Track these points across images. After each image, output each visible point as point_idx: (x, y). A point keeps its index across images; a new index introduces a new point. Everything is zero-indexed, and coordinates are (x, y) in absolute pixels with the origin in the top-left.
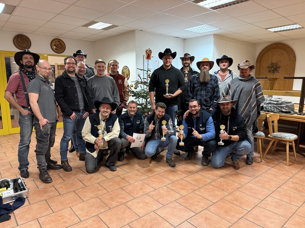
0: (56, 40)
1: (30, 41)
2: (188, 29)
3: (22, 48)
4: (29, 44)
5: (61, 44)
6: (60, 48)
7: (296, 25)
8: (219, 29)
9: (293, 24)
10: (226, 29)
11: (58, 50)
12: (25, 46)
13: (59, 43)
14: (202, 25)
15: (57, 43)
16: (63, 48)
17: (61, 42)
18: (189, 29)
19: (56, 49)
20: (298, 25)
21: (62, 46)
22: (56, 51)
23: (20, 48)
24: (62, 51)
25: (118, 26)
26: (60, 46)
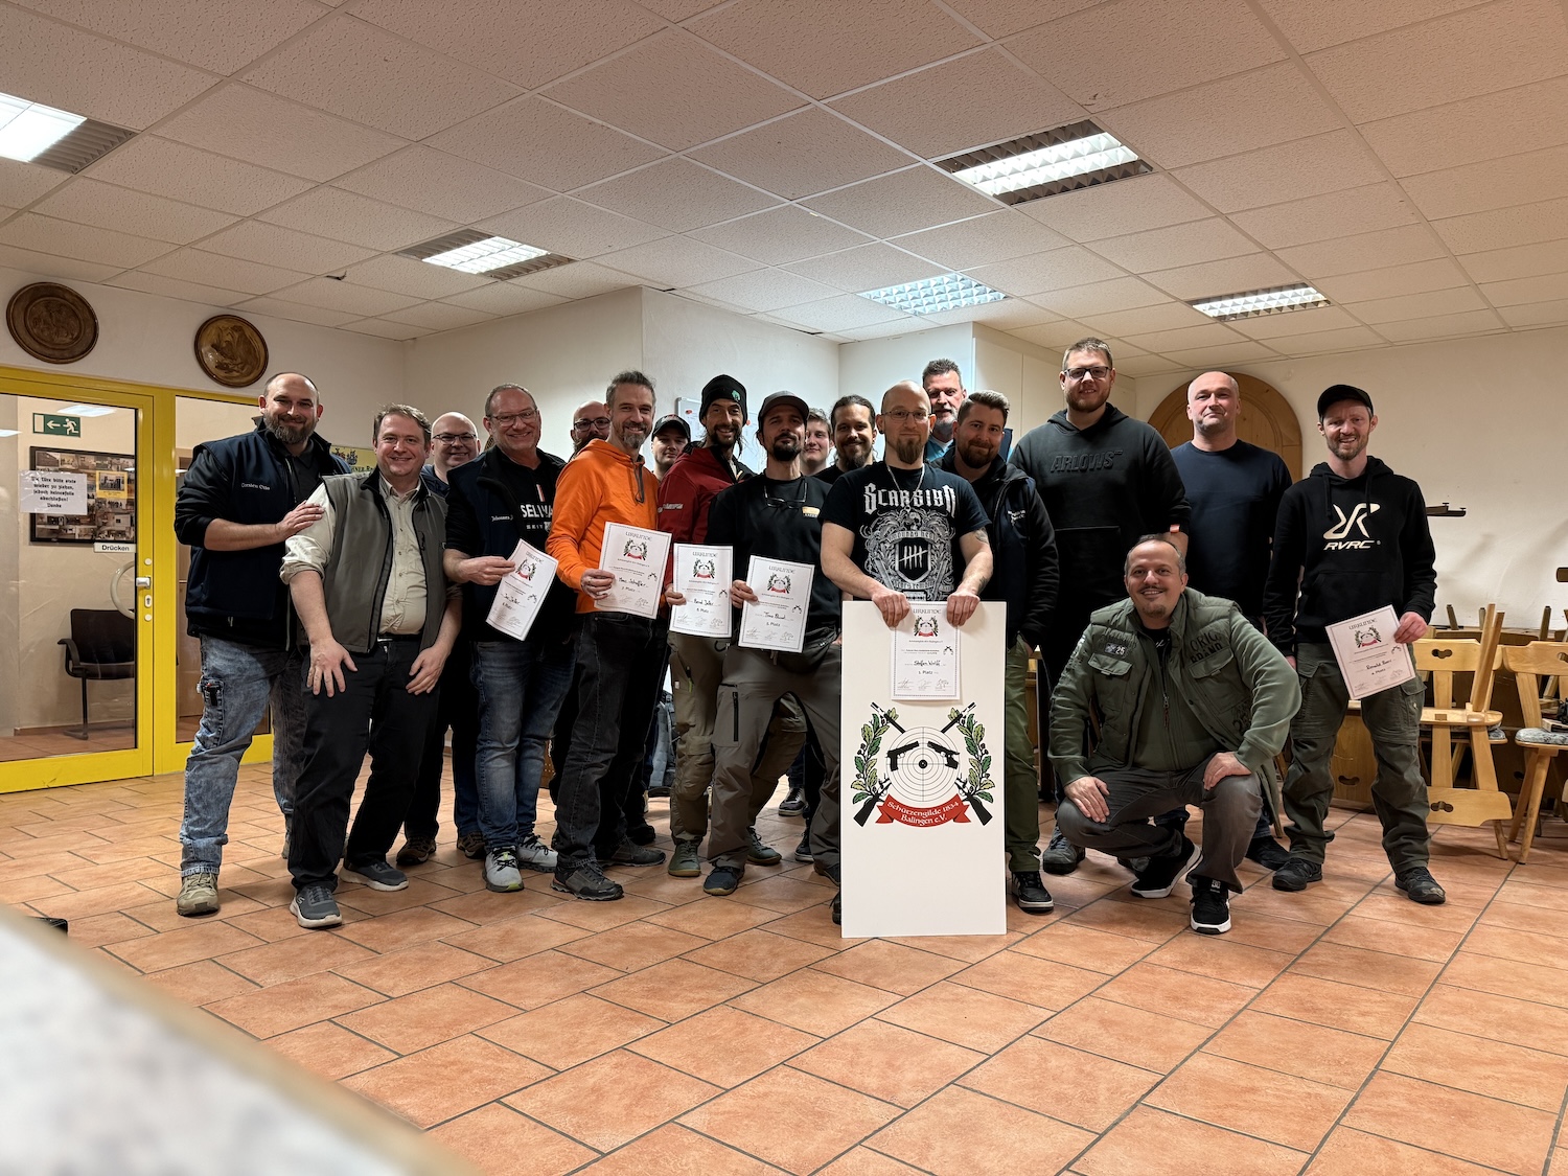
0: (222, 324)
1: (93, 317)
2: (873, 293)
3: (48, 352)
4: (89, 331)
5: (248, 342)
6: (239, 360)
7: (1303, 290)
8: (1002, 296)
9: (1293, 287)
10: (1031, 299)
11: (231, 371)
12: (68, 340)
13: (236, 335)
14: (940, 272)
15: (229, 338)
16: (258, 360)
17: (248, 332)
18: (881, 293)
19: (220, 366)
20: (1311, 289)
21: (251, 350)
22: (221, 374)
23: (37, 347)
24: (252, 376)
25: (570, 261)
26: (240, 351)
